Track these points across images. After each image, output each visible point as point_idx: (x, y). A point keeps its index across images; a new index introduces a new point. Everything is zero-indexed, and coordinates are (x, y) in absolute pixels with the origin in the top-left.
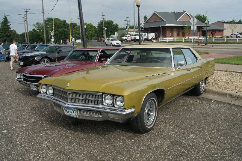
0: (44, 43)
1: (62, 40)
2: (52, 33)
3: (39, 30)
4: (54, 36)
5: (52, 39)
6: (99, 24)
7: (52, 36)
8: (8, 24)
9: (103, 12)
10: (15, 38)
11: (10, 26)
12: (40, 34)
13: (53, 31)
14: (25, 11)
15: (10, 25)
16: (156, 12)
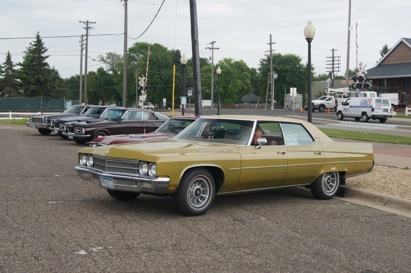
0: (121, 105)
1: (167, 100)
2: (142, 82)
3: (113, 71)
4: (146, 88)
5: (141, 94)
6: (262, 64)
7: (141, 88)
8: (44, 55)
9: (271, 35)
10: (55, 87)
11: (46, 61)
12: (115, 80)
13: (145, 76)
14: (86, 26)
15: (47, 57)
16: (406, 39)
